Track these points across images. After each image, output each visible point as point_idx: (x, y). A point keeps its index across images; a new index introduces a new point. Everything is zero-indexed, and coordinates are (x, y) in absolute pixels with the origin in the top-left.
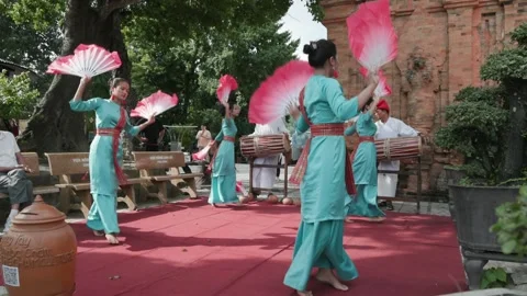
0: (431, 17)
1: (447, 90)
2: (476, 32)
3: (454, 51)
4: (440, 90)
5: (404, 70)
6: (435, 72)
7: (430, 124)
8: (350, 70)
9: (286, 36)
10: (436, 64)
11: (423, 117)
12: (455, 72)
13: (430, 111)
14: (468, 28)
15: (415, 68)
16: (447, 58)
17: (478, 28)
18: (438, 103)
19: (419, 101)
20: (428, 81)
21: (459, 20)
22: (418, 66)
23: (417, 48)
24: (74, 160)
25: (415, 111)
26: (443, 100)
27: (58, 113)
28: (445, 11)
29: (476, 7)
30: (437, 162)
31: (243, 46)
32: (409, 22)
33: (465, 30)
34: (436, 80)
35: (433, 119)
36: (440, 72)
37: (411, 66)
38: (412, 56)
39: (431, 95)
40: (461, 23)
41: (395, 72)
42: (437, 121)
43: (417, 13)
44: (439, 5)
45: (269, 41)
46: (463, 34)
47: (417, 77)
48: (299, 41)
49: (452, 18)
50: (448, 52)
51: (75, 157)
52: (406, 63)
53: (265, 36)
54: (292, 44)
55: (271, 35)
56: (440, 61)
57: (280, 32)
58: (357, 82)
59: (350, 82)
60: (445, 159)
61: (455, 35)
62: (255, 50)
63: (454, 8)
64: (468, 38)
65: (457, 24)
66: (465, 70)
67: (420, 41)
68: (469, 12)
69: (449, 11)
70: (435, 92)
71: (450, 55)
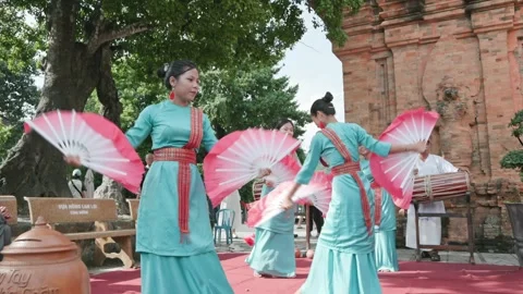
0: (460, 43)
1: (485, 123)
2: (512, 57)
3: (489, 79)
4: (476, 123)
5: (433, 102)
6: (470, 103)
7: (468, 162)
8: (371, 105)
9: (283, 81)
10: (469, 94)
11: (461, 154)
12: (493, 101)
13: (467, 147)
14: (504, 53)
15: (446, 100)
16: (482, 87)
17: (515, 52)
18: (475, 138)
19: (454, 136)
20: (462, 112)
21: (493, 46)
22: (450, 96)
23: (446, 78)
24: (60, 206)
25: (450, 148)
26: (482, 134)
27: (37, 158)
28: (475, 36)
29: (510, 31)
30: (481, 205)
31: (237, 92)
32: (435, 51)
33: (499, 55)
34: (471, 111)
35: (472, 156)
36: (475, 103)
37: (441, 98)
38: (441, 87)
39: (468, 128)
40: (496, 48)
41: (423, 105)
42: (475, 159)
43: (442, 40)
44: (469, 30)
45: (266, 88)
46: (498, 60)
47: (450, 109)
48: (297, 86)
49: (484, 43)
50: (482, 80)
51: (61, 202)
52: (435, 94)
53: (261, 82)
54: (289, 90)
55: (267, 81)
56: (474, 90)
57: (276, 77)
58: (379, 118)
59: (371, 119)
60: (491, 202)
61: (489, 61)
62: (250, 97)
63: (486, 32)
64: (505, 64)
65: (490, 49)
66: (504, 99)
67: (449, 70)
68: (502, 36)
69: (479, 36)
70: (471, 126)
71: (485, 83)
